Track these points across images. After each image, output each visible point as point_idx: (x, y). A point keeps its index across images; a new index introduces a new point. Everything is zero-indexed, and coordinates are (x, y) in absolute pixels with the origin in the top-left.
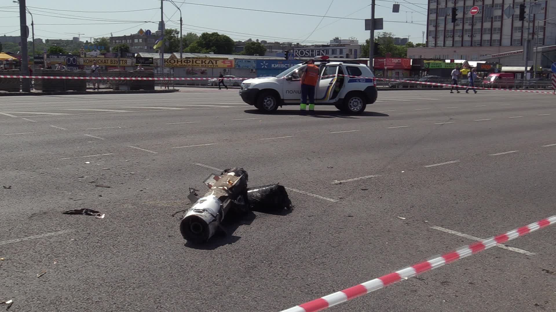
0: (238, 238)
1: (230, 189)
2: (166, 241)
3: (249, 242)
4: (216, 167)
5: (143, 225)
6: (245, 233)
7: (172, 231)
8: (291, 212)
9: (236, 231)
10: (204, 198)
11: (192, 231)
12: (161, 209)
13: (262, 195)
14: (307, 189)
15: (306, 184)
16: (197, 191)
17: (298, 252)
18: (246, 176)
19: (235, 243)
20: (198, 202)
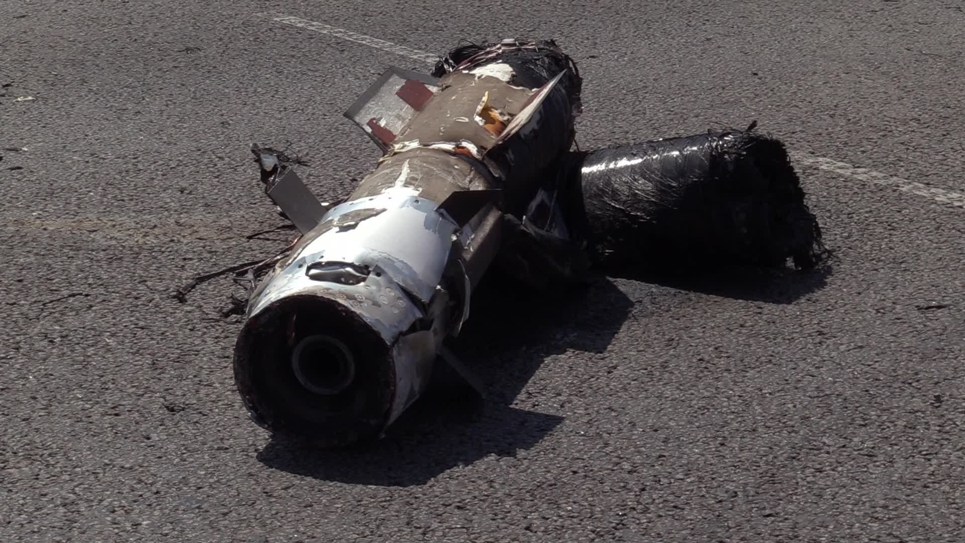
0: (548, 423)
1: (495, 154)
2: (154, 437)
3: (607, 445)
4: (384, 36)
5: (25, 348)
6: (580, 394)
7: (180, 378)
8: (822, 284)
9: (530, 386)
10: (362, 203)
11: (301, 379)
12: (110, 261)
13: (663, 190)
14: (892, 158)
15: (887, 133)
16: (299, 162)
17: (882, 502)
18: (573, 84)
19: (533, 451)
20: (328, 226)
